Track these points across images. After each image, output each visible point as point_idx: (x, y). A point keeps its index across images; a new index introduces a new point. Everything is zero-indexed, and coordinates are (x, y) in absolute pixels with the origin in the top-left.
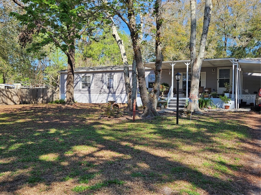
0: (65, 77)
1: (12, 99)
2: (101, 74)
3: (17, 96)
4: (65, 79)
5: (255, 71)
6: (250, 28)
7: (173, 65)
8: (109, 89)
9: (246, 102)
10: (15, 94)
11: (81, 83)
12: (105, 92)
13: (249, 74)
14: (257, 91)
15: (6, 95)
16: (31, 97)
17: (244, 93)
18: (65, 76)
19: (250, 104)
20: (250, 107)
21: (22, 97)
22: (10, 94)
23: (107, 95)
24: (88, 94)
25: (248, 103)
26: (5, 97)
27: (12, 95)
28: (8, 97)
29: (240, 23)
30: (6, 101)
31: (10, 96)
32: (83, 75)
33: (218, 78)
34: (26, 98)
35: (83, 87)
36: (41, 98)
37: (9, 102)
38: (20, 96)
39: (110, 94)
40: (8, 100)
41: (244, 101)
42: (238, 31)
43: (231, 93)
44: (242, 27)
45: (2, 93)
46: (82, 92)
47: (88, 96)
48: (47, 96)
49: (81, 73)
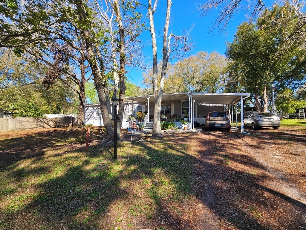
1: (48, 124)
3: (52, 122)
4: (85, 110)
5: (203, 102)
6: (201, 79)
7: (148, 98)
9: (199, 124)
10: (50, 120)
11: (96, 112)
13: (200, 104)
14: (206, 116)
15: (43, 121)
16: (64, 122)
17: (198, 117)
19: (202, 124)
20: (202, 127)
21: (56, 122)
22: (46, 120)
24: (99, 120)
25: (201, 124)
26: (42, 122)
27: (48, 121)
28: (45, 123)
29: (195, 76)
30: (43, 125)
31: (46, 122)
32: (97, 107)
33: (181, 107)
34: (60, 123)
35: (97, 116)
36: (71, 123)
37: (45, 125)
38: (55, 121)
40: (45, 124)
41: (198, 122)
42: (195, 81)
43: (188, 118)
44: (197, 79)
45: (40, 120)
46: (96, 118)
47: (99, 121)
48: (74, 121)
49: (96, 106)
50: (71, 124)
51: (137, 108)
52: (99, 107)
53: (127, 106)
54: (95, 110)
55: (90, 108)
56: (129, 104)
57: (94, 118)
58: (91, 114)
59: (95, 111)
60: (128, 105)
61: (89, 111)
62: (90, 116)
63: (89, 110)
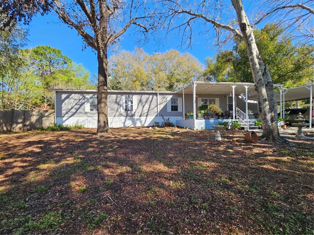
0: (62, 97)
2: (115, 96)
4: (62, 99)
7: (234, 87)
8: (126, 112)
11: (89, 104)
12: (121, 115)
18: (62, 95)
23: (125, 118)
32: (91, 95)
33: (228, 103)
35: (92, 110)
36: (18, 123)
39: (128, 117)
46: (89, 115)
48: (30, 120)
49: (88, 93)
50: (20, 125)
51: (170, 101)
52: (96, 96)
53: (153, 97)
54: (88, 99)
55: (73, 95)
56: (158, 94)
57: (86, 113)
58: (77, 106)
59: (88, 101)
60: (155, 96)
61: (72, 100)
62: (73, 110)
63: (72, 98)
